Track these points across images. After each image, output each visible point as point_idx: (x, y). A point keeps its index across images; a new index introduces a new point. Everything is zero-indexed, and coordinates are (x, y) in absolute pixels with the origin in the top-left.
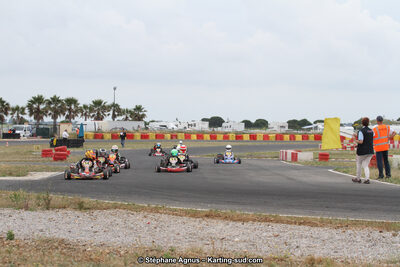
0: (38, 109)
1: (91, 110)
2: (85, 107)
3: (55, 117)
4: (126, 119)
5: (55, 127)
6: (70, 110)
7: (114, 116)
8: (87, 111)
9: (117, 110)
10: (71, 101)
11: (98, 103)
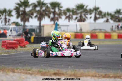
0: (24, 11)
1: (74, 12)
2: (68, 10)
3: (40, 19)
4: (107, 21)
5: (40, 27)
6: (54, 13)
7: (96, 19)
8: (69, 13)
9: (98, 13)
10: (55, 5)
11: (81, 7)
